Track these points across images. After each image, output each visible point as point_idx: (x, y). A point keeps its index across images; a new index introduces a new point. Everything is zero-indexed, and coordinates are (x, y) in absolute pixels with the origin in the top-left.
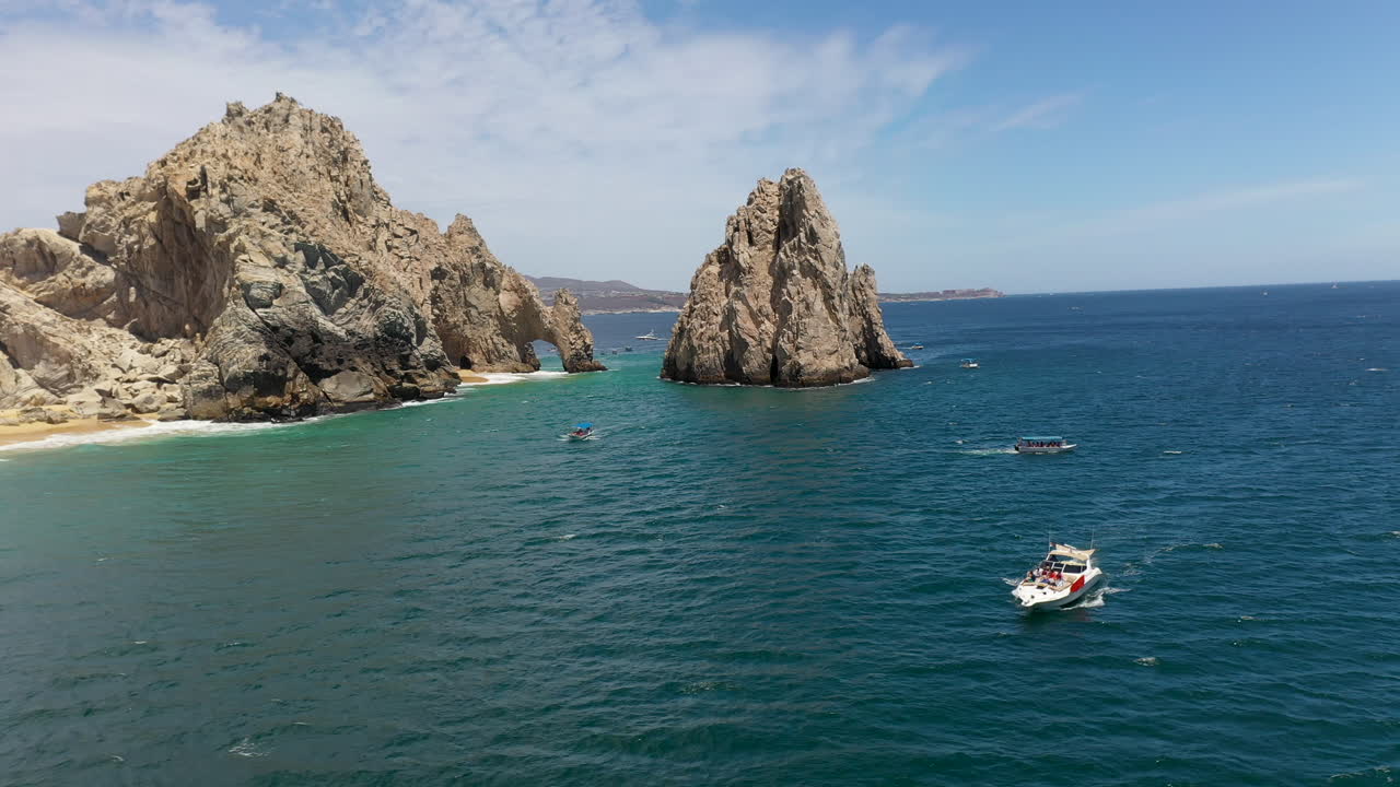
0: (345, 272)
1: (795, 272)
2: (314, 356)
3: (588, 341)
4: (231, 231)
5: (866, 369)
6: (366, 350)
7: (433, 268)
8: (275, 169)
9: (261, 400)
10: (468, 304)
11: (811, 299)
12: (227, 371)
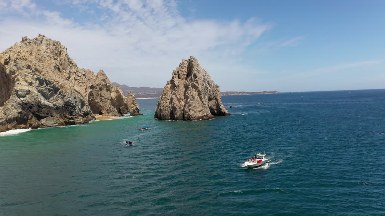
0: (53, 87)
1: (190, 87)
2: (39, 112)
3: (137, 107)
4: (16, 74)
5: (212, 116)
6: (58, 110)
7: (90, 85)
8: (36, 56)
9: (18, 126)
10: (101, 96)
11: (194, 95)
12: (8, 117)
